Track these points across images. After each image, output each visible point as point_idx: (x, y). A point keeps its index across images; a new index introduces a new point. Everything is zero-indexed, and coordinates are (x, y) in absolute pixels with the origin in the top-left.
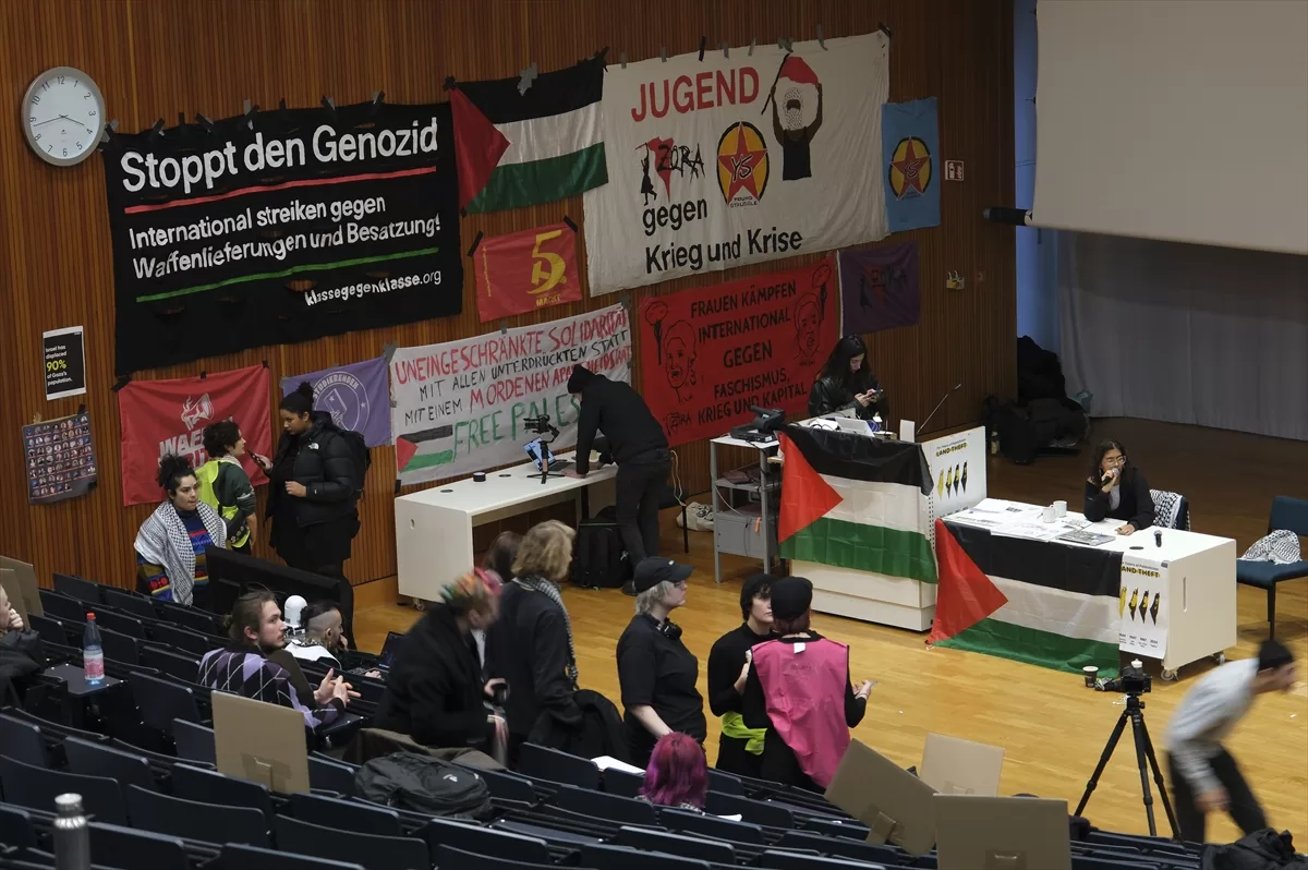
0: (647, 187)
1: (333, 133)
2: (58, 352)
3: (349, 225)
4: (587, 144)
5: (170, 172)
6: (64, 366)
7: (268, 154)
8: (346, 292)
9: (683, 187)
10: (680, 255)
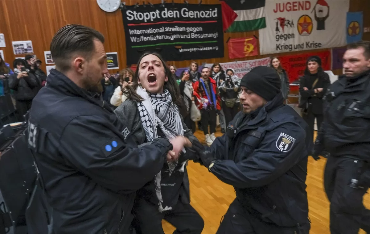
0: (277, 29)
1: (187, 10)
2: (111, 58)
3: (192, 33)
4: (260, 17)
5: (140, 16)
6: (112, 62)
7: (168, 14)
8: (191, 50)
9: (288, 30)
10: (286, 47)
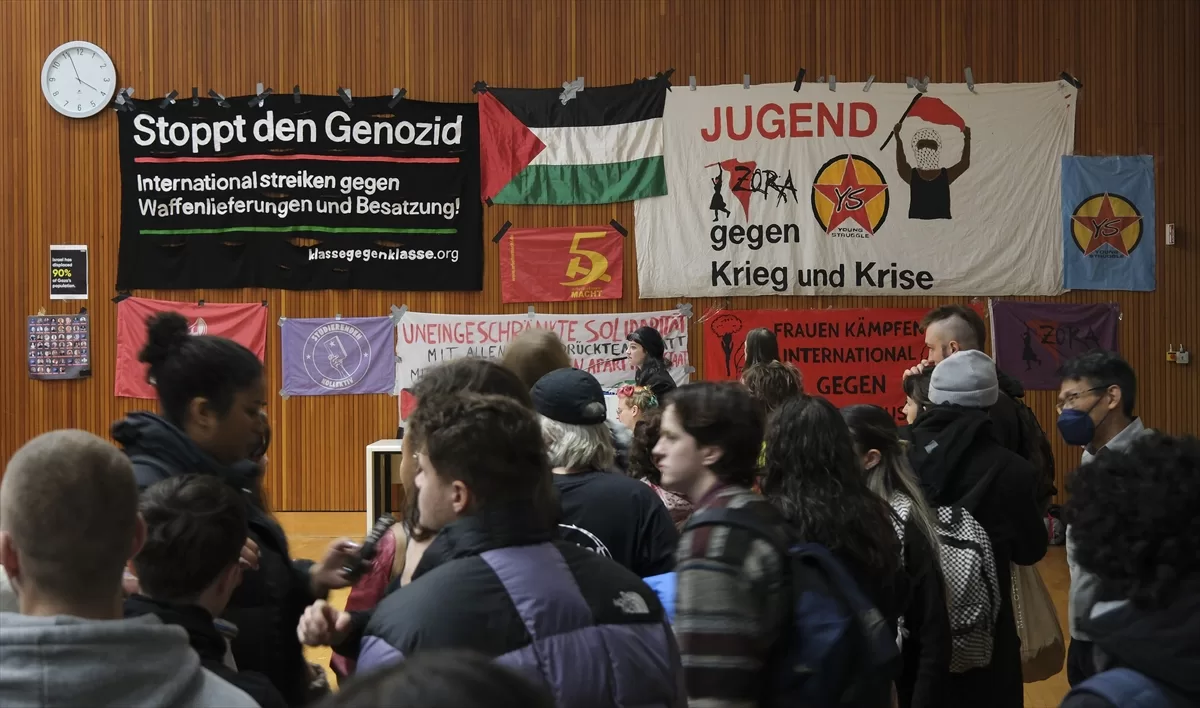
0: (718, 204)
1: (347, 118)
2: (64, 262)
3: (359, 198)
4: (639, 155)
5: (179, 134)
6: (70, 275)
7: (276, 129)
